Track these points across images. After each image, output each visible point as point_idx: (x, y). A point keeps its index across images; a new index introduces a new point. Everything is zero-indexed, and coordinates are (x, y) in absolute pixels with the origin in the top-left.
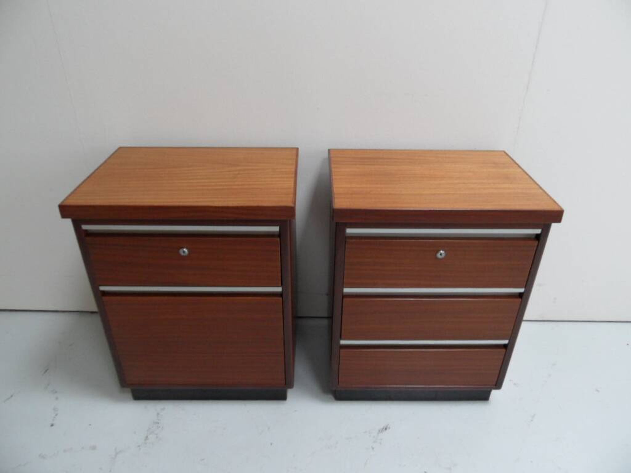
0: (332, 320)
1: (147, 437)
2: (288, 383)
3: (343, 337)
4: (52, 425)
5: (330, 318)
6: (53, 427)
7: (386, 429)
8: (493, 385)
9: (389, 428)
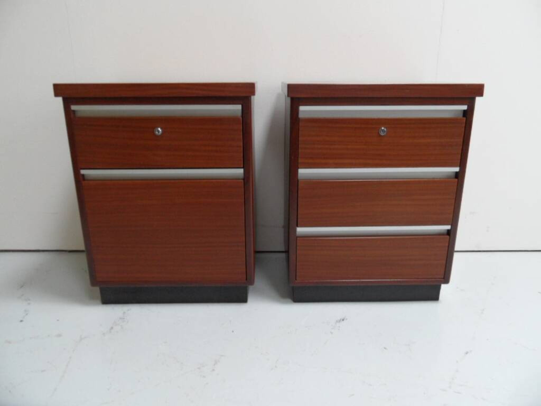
0: (288, 254)
1: (112, 328)
2: (249, 280)
3: (299, 225)
4: (21, 321)
5: (287, 252)
6: (22, 323)
7: (343, 320)
8: (442, 278)
9: (347, 319)
